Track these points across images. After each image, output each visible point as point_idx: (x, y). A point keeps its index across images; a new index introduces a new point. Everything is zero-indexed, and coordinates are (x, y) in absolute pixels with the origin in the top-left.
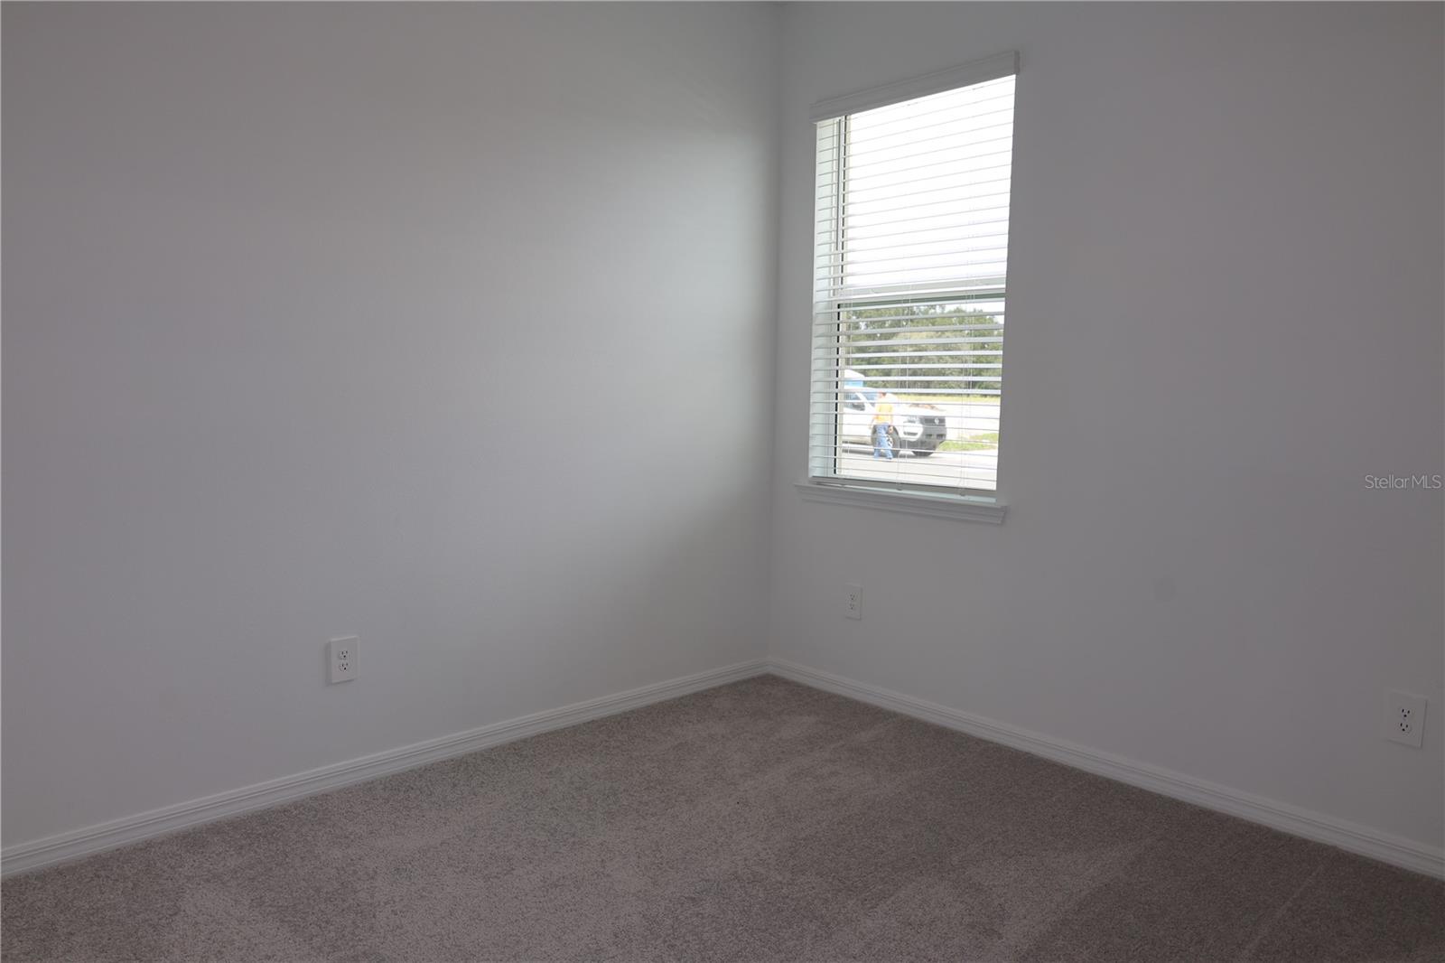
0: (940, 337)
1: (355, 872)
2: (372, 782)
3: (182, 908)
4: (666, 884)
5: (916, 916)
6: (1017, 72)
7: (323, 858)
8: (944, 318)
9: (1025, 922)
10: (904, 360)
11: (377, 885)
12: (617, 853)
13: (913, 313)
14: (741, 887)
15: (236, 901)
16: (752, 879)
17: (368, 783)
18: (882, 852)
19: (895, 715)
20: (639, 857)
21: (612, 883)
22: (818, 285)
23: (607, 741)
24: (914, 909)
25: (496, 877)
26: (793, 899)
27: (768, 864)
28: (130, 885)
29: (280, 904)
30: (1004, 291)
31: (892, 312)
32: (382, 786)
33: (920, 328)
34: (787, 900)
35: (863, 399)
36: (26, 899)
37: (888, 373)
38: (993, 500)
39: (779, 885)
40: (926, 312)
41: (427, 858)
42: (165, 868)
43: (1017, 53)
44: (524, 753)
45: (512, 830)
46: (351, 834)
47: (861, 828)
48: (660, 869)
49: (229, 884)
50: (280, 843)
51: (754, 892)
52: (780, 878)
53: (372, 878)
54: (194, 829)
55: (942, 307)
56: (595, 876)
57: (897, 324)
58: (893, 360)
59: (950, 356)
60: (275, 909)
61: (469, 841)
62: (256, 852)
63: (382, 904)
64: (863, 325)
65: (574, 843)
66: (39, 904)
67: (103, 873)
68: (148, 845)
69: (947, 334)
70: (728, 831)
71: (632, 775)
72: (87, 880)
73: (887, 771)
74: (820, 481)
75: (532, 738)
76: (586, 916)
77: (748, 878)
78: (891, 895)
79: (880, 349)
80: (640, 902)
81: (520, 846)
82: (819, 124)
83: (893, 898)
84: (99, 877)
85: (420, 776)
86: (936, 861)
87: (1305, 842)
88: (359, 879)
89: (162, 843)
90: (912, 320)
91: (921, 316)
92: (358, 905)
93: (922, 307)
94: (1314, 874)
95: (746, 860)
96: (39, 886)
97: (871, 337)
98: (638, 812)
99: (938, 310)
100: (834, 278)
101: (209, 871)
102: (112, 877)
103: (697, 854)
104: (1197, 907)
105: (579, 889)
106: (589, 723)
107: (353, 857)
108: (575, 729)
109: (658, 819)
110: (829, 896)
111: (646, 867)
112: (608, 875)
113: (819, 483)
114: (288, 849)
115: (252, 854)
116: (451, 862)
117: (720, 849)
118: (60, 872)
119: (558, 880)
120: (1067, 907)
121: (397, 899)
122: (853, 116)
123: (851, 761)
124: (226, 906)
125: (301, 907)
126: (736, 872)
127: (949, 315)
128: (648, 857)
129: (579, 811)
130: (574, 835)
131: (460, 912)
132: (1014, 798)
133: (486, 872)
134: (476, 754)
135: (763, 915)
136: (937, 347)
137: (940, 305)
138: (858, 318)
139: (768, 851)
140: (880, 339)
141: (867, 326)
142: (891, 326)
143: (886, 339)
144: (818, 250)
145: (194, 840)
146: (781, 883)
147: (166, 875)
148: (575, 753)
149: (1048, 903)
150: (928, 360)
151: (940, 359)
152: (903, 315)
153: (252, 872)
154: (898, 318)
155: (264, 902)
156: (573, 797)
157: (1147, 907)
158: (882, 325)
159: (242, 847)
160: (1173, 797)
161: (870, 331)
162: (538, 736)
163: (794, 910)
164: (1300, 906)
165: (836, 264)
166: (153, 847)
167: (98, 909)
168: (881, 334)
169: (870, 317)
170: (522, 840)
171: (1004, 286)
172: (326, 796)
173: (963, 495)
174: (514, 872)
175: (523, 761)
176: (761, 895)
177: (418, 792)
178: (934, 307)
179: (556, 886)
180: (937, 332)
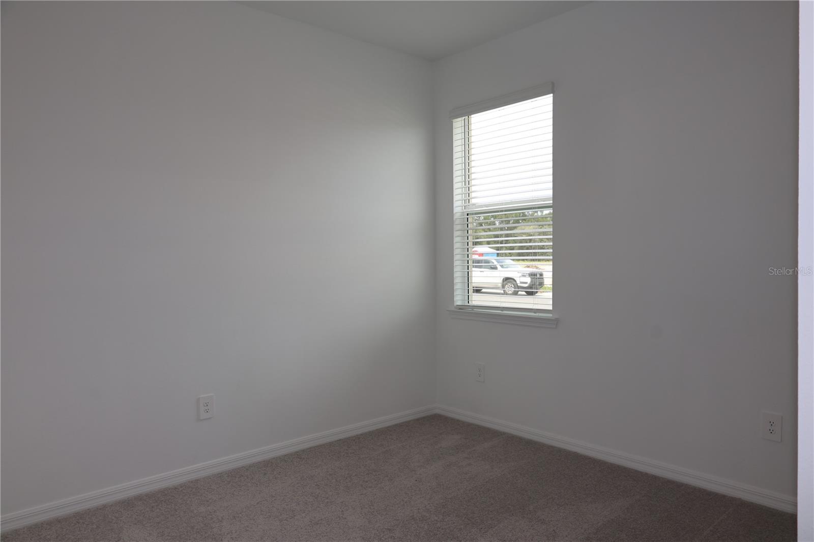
0: (541, 228)
1: (212, 519)
2: (221, 473)
3: (122, 538)
4: (376, 522)
5: (508, 536)
6: (553, 92)
7: (195, 512)
8: (543, 218)
9: (567, 538)
10: (521, 241)
11: (223, 525)
12: (350, 507)
13: (526, 216)
14: (415, 523)
15: (150, 534)
16: (422, 519)
17: (219, 474)
18: (492, 504)
19: (504, 433)
20: (362, 509)
21: (347, 522)
22: (456, 204)
23: (347, 450)
24: (507, 533)
25: (286, 520)
26: (442, 529)
27: (430, 511)
28: (95, 526)
29: (173, 535)
30: (552, 205)
31: (514, 215)
32: (227, 475)
33: (530, 224)
34: (440, 530)
35: (496, 263)
36: (42, 535)
37: (512, 248)
38: (551, 315)
39: (436, 522)
40: (532, 215)
41: (250, 511)
42: (113, 518)
43: (553, 84)
44: (303, 457)
45: (295, 496)
46: (210, 499)
47: (481, 492)
48: (373, 514)
49: (146, 525)
50: (173, 505)
51: (423, 525)
52: (436, 518)
53: (221, 521)
54: (128, 498)
55: (542, 212)
56: (338, 519)
57: (517, 222)
58: (515, 241)
59: (547, 238)
60: (170, 538)
61: (272, 502)
62: (160, 509)
63: (226, 534)
64: (497, 223)
65: (328, 502)
66: (49, 537)
67: (81, 521)
68: (104, 507)
69: (545, 227)
70: (410, 495)
71: (360, 467)
72: (73, 525)
73: (498, 463)
74: (461, 308)
75: (307, 449)
76: (332, 538)
77: (420, 519)
78: (495, 526)
79: (507, 235)
80: (361, 531)
81: (299, 504)
82: (454, 120)
83: (496, 528)
84: (79, 523)
85: (247, 470)
86: (521, 509)
87: (724, 496)
88: (214, 522)
89: (112, 505)
90: (525, 220)
91: (530, 217)
92: (213, 535)
93: (530, 212)
94: (727, 513)
95: (419, 509)
96: (48, 528)
97: (502, 229)
98: (362, 486)
99: (539, 213)
100: (465, 200)
101: (135, 519)
102: (86, 523)
103: (392, 506)
104: (661, 530)
105: (329, 525)
106: (338, 441)
107: (211, 511)
108: (331, 444)
109: (373, 490)
110: (462, 527)
111: (365, 514)
112: (345, 518)
113: (460, 309)
114: (177, 508)
115: (158, 510)
116: (262, 513)
117: (405, 504)
118: (58, 521)
119: (319, 521)
120: (590, 531)
121: (234, 532)
122: (472, 116)
123: (478, 458)
124: (144, 536)
125: (184, 536)
126: (413, 516)
127: (545, 216)
128: (367, 508)
129: (331, 486)
130: (327, 498)
131: (266, 538)
132: (566, 476)
133: (281, 518)
134: (277, 458)
135: (426, 537)
136: (540, 234)
137: (540, 211)
138: (494, 219)
139: (431, 505)
140: (507, 230)
141: (500, 223)
142: (513, 223)
143: (510, 230)
144: (456, 186)
145: (128, 504)
146: (437, 521)
147: (114, 521)
148: (330, 456)
149: (580, 529)
150: (535, 241)
151: (541, 240)
152: (520, 217)
153: (158, 519)
154: (517, 218)
155: (165, 534)
156: (328, 479)
157: (633, 530)
158: (508, 222)
159: (153, 507)
160: (653, 474)
161: (502, 226)
162: (310, 448)
163: (443, 534)
164: (717, 529)
165: (466, 192)
166: (107, 508)
167: (79, 539)
168: (508, 227)
169: (501, 218)
170: (300, 501)
171: (552, 202)
172: (197, 481)
173: (535, 313)
174: (296, 517)
175: (302, 461)
176: (426, 527)
177: (246, 478)
178: (537, 212)
179: (318, 524)
180: (539, 225)
